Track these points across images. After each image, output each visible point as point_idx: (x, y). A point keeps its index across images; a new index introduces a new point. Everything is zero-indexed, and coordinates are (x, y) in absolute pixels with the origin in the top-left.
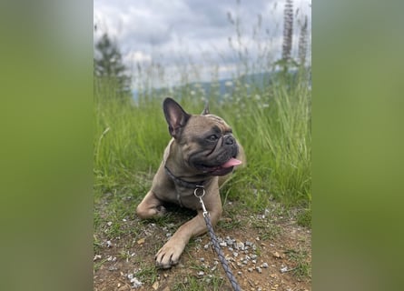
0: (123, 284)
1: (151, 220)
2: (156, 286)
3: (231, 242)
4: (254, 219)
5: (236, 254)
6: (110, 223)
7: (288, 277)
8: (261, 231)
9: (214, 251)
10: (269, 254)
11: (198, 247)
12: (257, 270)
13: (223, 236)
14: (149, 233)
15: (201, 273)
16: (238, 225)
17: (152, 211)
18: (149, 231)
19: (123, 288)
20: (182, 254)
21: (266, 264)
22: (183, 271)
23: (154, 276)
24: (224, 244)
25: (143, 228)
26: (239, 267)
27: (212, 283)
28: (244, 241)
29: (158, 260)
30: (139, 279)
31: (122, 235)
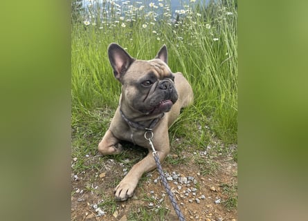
0: (90, 213)
1: (110, 156)
2: (115, 215)
3: (176, 177)
4: (196, 156)
5: (180, 188)
6: (75, 159)
7: (220, 208)
8: (202, 167)
9: (162, 185)
10: (207, 187)
11: (149, 181)
12: (196, 201)
13: (170, 171)
14: (108, 168)
15: (151, 204)
16: (182, 162)
17: (112, 149)
18: (109, 166)
19: (90, 216)
20: (136, 188)
21: (203, 196)
22: (137, 202)
23: (114, 207)
24: (170, 178)
25: (103, 164)
26: (182, 199)
27: (159, 213)
28: (187, 175)
29: (117, 194)
30: (102, 209)
31: (86, 169)
